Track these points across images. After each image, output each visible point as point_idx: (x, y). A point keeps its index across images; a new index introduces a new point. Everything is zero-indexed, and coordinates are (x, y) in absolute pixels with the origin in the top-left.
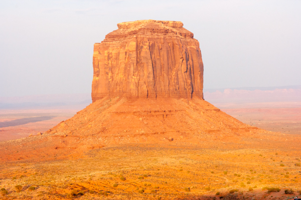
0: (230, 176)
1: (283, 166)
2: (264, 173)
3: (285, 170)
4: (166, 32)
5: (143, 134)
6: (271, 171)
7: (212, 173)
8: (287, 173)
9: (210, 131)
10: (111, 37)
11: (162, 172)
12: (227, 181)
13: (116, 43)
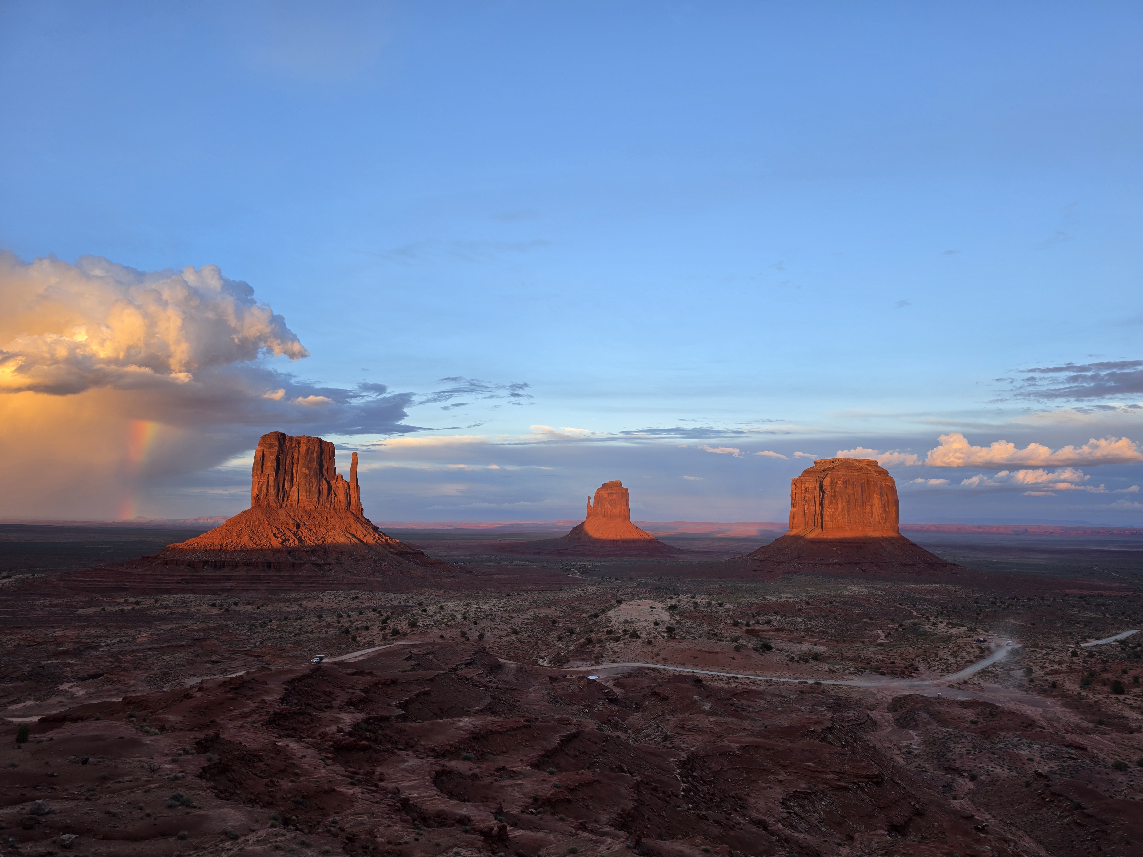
0: (919, 609)
1: (977, 603)
2: (955, 609)
3: (979, 607)
4: (861, 469)
5: (836, 563)
6: (963, 607)
7: (900, 604)
8: (980, 611)
9: (904, 565)
10: (807, 472)
11: (849, 600)
12: (915, 613)
13: (813, 478)
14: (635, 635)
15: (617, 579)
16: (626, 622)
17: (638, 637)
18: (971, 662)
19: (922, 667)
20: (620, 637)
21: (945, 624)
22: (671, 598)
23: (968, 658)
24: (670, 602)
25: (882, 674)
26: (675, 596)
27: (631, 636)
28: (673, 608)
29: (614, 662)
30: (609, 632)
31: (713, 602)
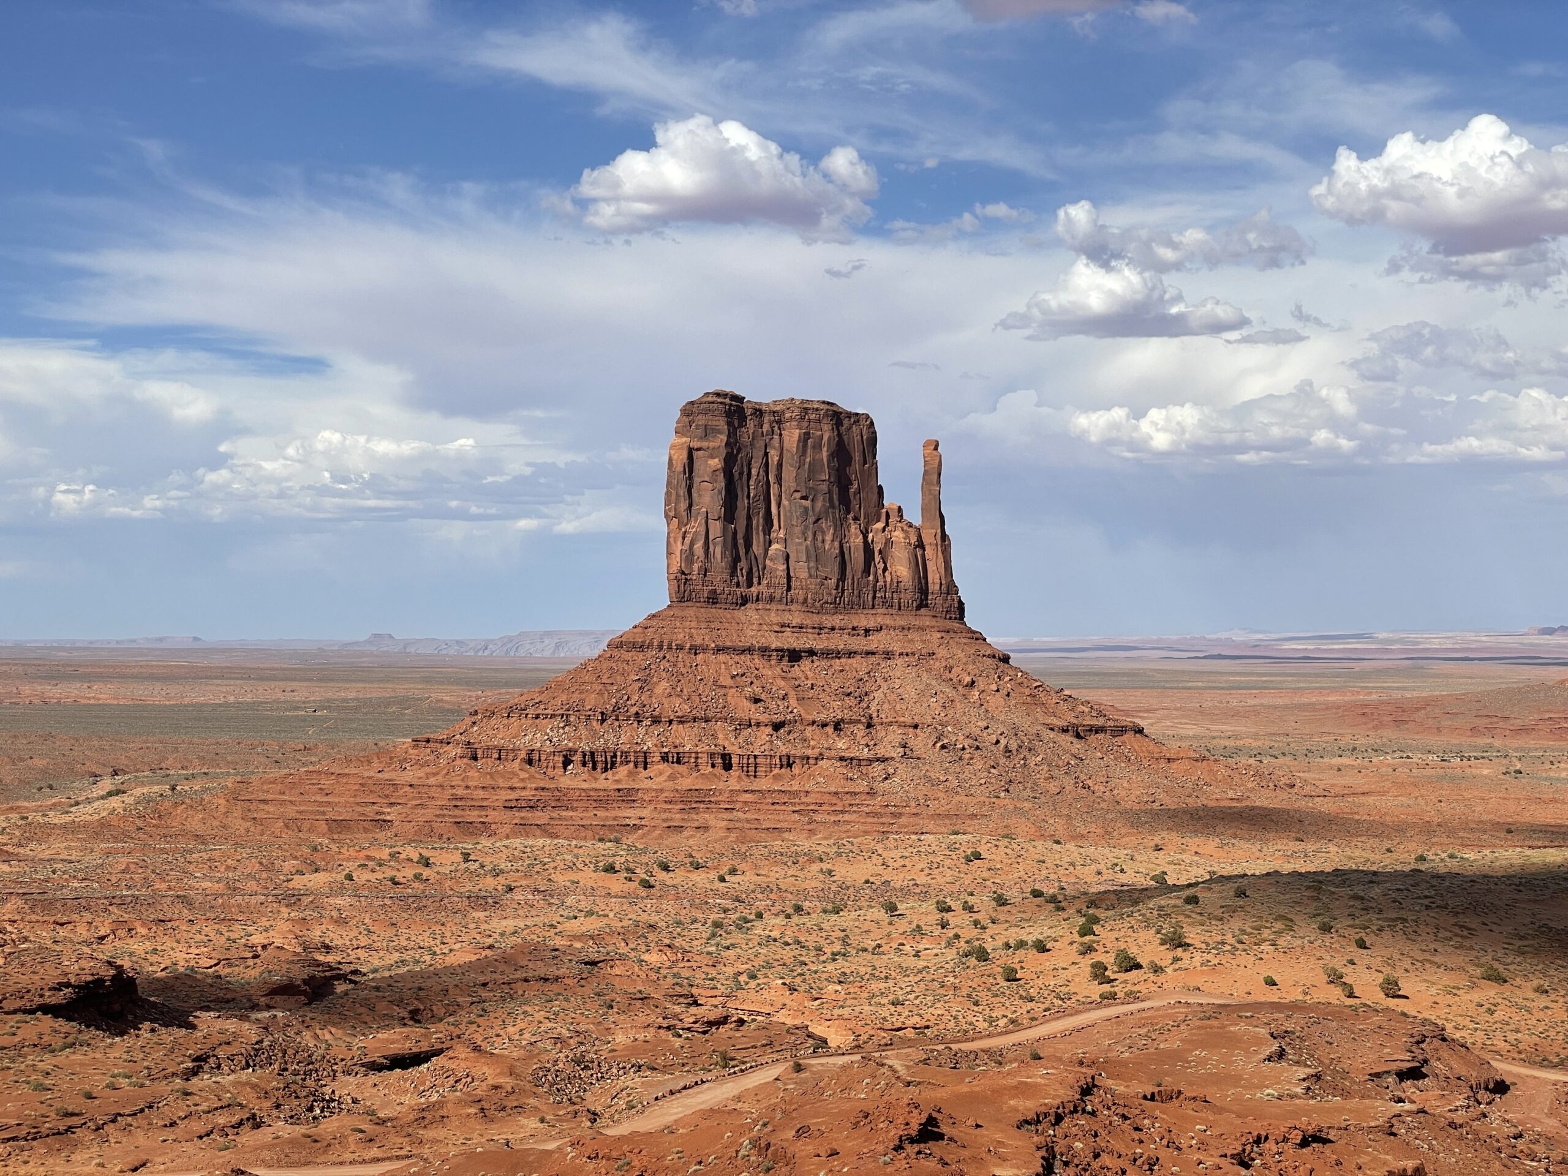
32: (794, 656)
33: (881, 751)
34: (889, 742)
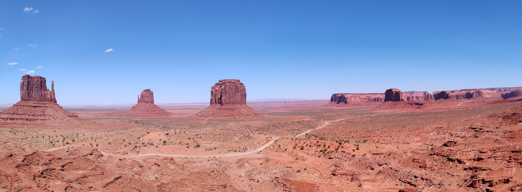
0: (251, 130)
1: (268, 126)
2: (262, 128)
4: (234, 83)
6: (264, 128)
8: (269, 128)
9: (247, 115)
12: (249, 131)
13: (219, 86)
14: (152, 144)
15: (148, 125)
16: (150, 140)
17: (153, 145)
18: (264, 145)
19: (248, 148)
20: (146, 145)
21: (257, 134)
22: (167, 131)
23: (263, 144)
24: (166, 132)
25: (236, 151)
26: (168, 130)
27: (151, 145)
28: (167, 134)
29: (144, 154)
30: (143, 144)
31: (182, 132)
32: (36, 107)
33: (46, 119)
34: (47, 117)
